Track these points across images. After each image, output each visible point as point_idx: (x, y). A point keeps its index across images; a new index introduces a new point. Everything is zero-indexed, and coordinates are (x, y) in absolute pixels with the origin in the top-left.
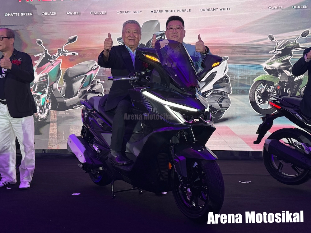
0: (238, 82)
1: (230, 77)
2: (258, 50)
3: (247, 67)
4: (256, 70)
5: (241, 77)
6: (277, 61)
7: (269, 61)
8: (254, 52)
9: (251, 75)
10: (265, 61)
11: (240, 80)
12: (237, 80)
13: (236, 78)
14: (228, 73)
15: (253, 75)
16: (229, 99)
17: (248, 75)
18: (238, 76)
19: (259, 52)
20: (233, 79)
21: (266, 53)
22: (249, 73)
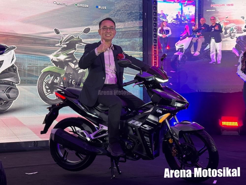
0: (26, 72)
1: (18, 67)
2: (44, 42)
3: (35, 58)
4: (43, 61)
5: (29, 68)
6: (63, 53)
7: (55, 53)
8: (41, 44)
9: (39, 65)
10: (52, 53)
11: (28, 70)
12: (25, 70)
13: (23, 68)
14: (16, 63)
15: (40, 66)
16: (17, 89)
17: (36, 66)
18: (26, 67)
19: (46, 44)
20: (21, 69)
21: (52, 46)
22: (36, 63)
